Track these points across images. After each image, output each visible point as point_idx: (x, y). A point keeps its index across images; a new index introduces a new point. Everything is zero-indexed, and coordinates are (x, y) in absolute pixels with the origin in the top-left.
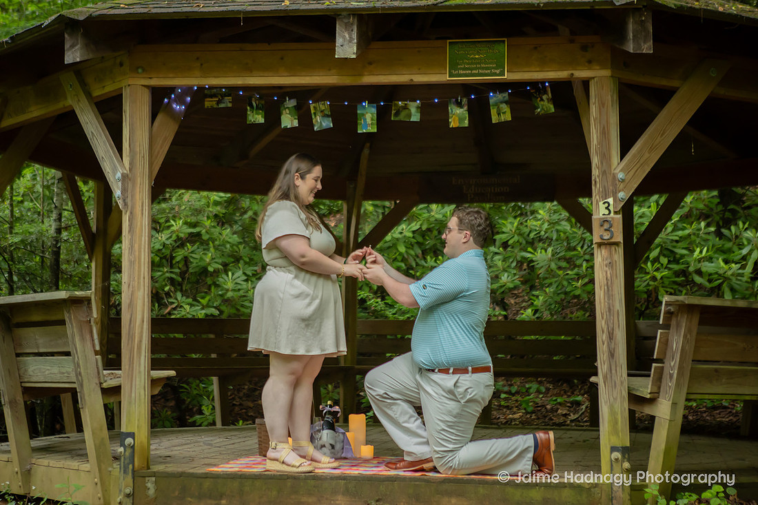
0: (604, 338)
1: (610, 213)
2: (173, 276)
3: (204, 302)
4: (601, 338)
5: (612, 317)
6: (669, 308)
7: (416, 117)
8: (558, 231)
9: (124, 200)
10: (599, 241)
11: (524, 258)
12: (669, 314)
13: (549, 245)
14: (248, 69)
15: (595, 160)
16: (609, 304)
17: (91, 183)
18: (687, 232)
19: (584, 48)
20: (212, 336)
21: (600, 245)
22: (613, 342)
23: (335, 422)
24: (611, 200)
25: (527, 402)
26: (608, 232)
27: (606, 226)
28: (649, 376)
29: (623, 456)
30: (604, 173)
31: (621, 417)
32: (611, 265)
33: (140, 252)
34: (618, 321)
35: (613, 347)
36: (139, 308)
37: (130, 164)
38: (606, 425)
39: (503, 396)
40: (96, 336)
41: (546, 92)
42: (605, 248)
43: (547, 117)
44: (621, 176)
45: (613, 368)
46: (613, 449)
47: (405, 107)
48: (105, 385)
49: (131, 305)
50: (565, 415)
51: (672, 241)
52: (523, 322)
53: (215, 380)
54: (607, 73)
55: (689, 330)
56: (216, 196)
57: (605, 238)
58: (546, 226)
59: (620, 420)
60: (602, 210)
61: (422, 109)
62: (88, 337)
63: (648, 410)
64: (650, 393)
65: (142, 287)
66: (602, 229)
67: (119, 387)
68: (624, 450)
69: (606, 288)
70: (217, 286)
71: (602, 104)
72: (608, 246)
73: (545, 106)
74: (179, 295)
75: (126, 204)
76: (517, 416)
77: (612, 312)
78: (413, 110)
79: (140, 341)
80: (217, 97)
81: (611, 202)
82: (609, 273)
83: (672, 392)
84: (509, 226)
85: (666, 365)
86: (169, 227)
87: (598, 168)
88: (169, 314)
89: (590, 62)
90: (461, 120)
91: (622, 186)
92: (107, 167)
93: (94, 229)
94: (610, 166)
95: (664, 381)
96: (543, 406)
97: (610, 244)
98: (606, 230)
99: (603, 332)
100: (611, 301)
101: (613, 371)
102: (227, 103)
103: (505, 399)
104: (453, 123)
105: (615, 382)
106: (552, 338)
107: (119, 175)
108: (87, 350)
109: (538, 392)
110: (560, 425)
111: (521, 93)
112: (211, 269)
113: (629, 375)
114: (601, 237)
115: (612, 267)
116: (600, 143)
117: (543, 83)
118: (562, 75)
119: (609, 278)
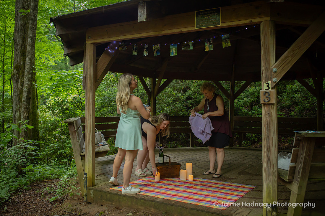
0: (265, 151)
1: (269, 89)
5: (269, 141)
6: (298, 138)
7: (191, 48)
9: (84, 87)
10: (263, 102)
12: (298, 141)
15: (263, 62)
16: (268, 134)
19: (257, 8)
22: (269, 153)
24: (270, 82)
26: (268, 98)
27: (267, 95)
29: (273, 209)
30: (266, 68)
31: (273, 190)
32: (269, 114)
33: (89, 106)
34: (273, 143)
35: (269, 155)
37: (86, 73)
38: (265, 193)
42: (267, 106)
44: (274, 70)
45: (269, 165)
47: (187, 44)
48: (81, 154)
54: (268, 18)
55: (308, 149)
57: (266, 101)
59: (271, 191)
60: (266, 87)
62: (75, 137)
64: (288, 179)
65: (90, 119)
66: (265, 97)
69: (266, 126)
72: (268, 105)
77: (269, 138)
78: (191, 45)
79: (89, 139)
80: (123, 46)
81: (270, 84)
82: (268, 118)
85: (297, 166)
87: (264, 66)
89: (260, 14)
91: (275, 75)
94: (269, 64)
95: (295, 174)
97: (269, 104)
98: (266, 97)
99: (265, 147)
100: (269, 133)
101: (269, 167)
104: (207, 49)
105: (270, 173)
108: (75, 141)
114: (264, 100)
115: (270, 116)
116: (264, 54)
118: (247, 22)
119: (268, 121)
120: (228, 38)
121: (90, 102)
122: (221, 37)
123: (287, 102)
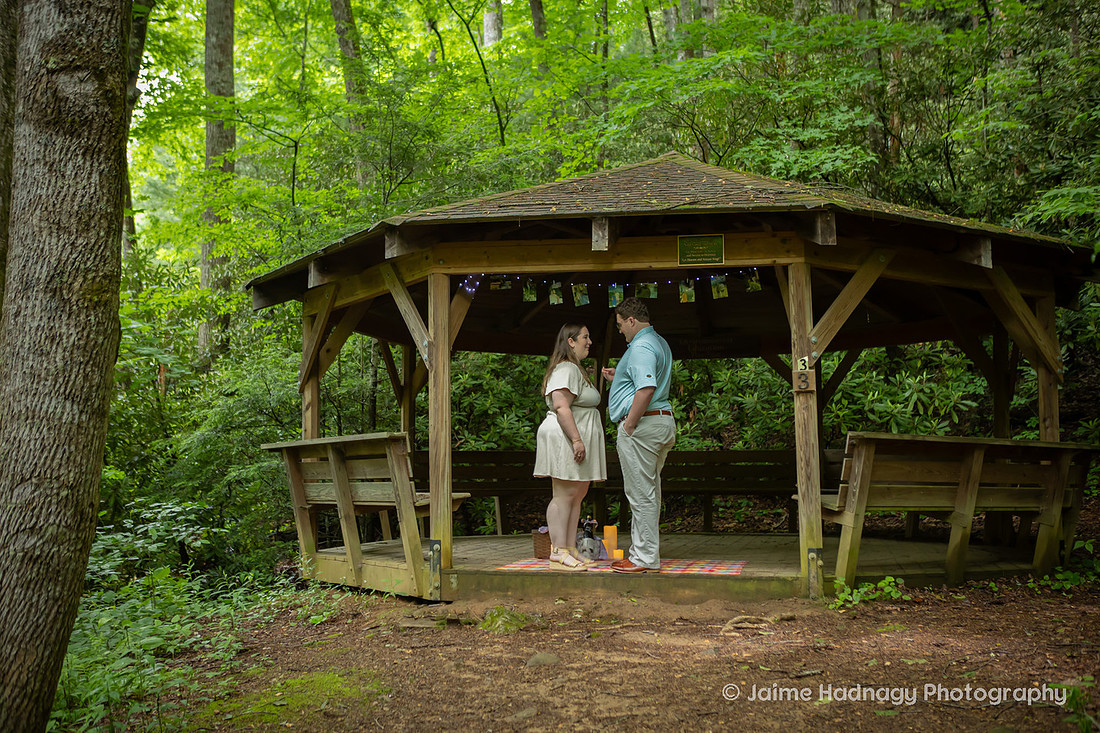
0: (802, 465)
1: (806, 368)
2: (462, 418)
3: (486, 438)
4: (800, 465)
5: (808, 449)
6: (852, 441)
7: (654, 295)
8: (762, 380)
9: (430, 363)
10: (798, 390)
11: (735, 401)
12: (852, 446)
13: (755, 391)
14: (524, 260)
15: (794, 327)
16: (806, 438)
17: (398, 347)
18: (862, 379)
19: (784, 241)
20: (493, 465)
21: (798, 393)
22: (810, 468)
23: (594, 532)
24: (806, 358)
25: (740, 514)
26: (805, 383)
27: (803, 378)
28: (837, 493)
29: (818, 556)
30: (801, 337)
31: (816, 525)
32: (807, 408)
33: (442, 401)
34: (814, 452)
35: (809, 472)
36: (442, 446)
37: (434, 334)
38: (804, 532)
39: (721, 509)
40: (410, 467)
41: (754, 275)
42: (803, 395)
43: (756, 293)
44: (813, 339)
45: (810, 488)
46: (810, 551)
47: (646, 287)
48: (417, 504)
49: (436, 442)
50: (769, 524)
51: (851, 387)
52: (736, 451)
53: (496, 498)
54: (801, 260)
55: (867, 458)
56: (493, 356)
57: (802, 387)
58: (753, 376)
59: (815, 528)
60: (800, 366)
61: (658, 289)
62: (404, 467)
63: (836, 520)
64: (838, 507)
65: (444, 429)
66: (800, 380)
67: (429, 505)
68: (819, 551)
69: (803, 426)
70: (495, 425)
71: (798, 284)
72: (805, 394)
73: (754, 284)
74: (466, 433)
75: (431, 365)
76: (731, 525)
77: (808, 445)
78: (652, 290)
79: (444, 471)
80: (499, 281)
81: (807, 360)
82: (805, 414)
83: (855, 506)
84: (723, 376)
85: (850, 485)
86: (457, 380)
87: (796, 333)
88: (459, 448)
89: (788, 251)
90: (689, 297)
91: (815, 347)
92: (416, 337)
93: (402, 383)
94: (805, 333)
95: (848, 498)
96: (752, 517)
97: (806, 392)
98: (803, 381)
99: (802, 460)
101: (810, 491)
102: (508, 286)
103: (722, 512)
104: (683, 300)
105: (811, 499)
106: (759, 464)
107: (426, 343)
108: (403, 478)
109: (748, 506)
110: (765, 531)
111: (735, 276)
112: (490, 412)
113: (822, 493)
114: (799, 387)
115: (808, 410)
116: (797, 314)
117: (752, 268)
118: (767, 261)
119: (806, 418)
120: (724, 283)
122: (710, 280)
123: (721, 417)
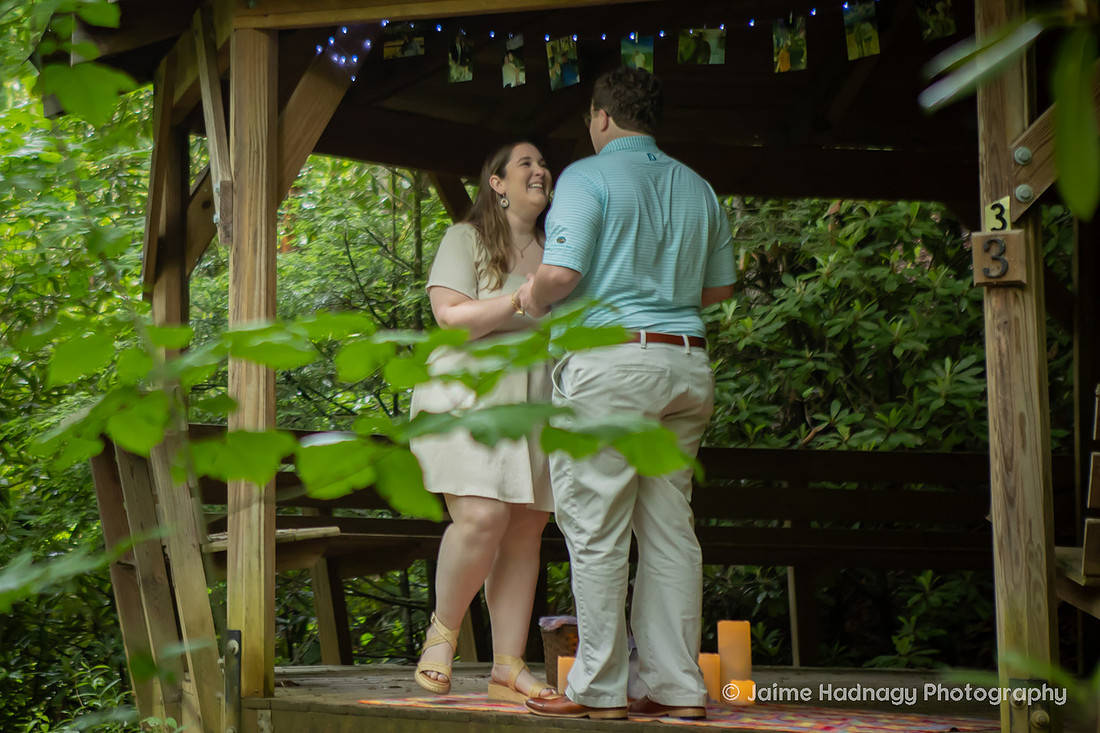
0: (998, 467)
1: (1003, 227)
4: (995, 467)
5: (1010, 428)
10: (983, 280)
16: (1004, 401)
21: (987, 288)
22: (1013, 475)
24: (1005, 201)
26: (999, 264)
27: (995, 251)
28: (1080, 542)
30: (993, 149)
31: (1030, 621)
32: (1006, 326)
34: (1023, 435)
35: (1012, 485)
37: (236, 165)
38: (1003, 635)
42: (997, 293)
44: (1021, 153)
45: (1014, 526)
46: (1014, 684)
47: (700, 38)
57: (994, 273)
59: (1026, 626)
60: (991, 221)
64: (1084, 576)
66: (988, 257)
72: (1001, 290)
75: (228, 234)
77: (1010, 418)
81: (1007, 207)
82: (1001, 341)
87: (985, 140)
90: (795, 57)
91: (1024, 173)
94: (1003, 134)
97: (1002, 286)
98: (994, 259)
99: (996, 456)
100: (1007, 397)
101: (1014, 533)
104: (781, 65)
105: (1017, 554)
107: (218, 186)
114: (986, 271)
115: (1009, 332)
119: (1004, 351)
120: (870, 20)
121: (256, 301)
